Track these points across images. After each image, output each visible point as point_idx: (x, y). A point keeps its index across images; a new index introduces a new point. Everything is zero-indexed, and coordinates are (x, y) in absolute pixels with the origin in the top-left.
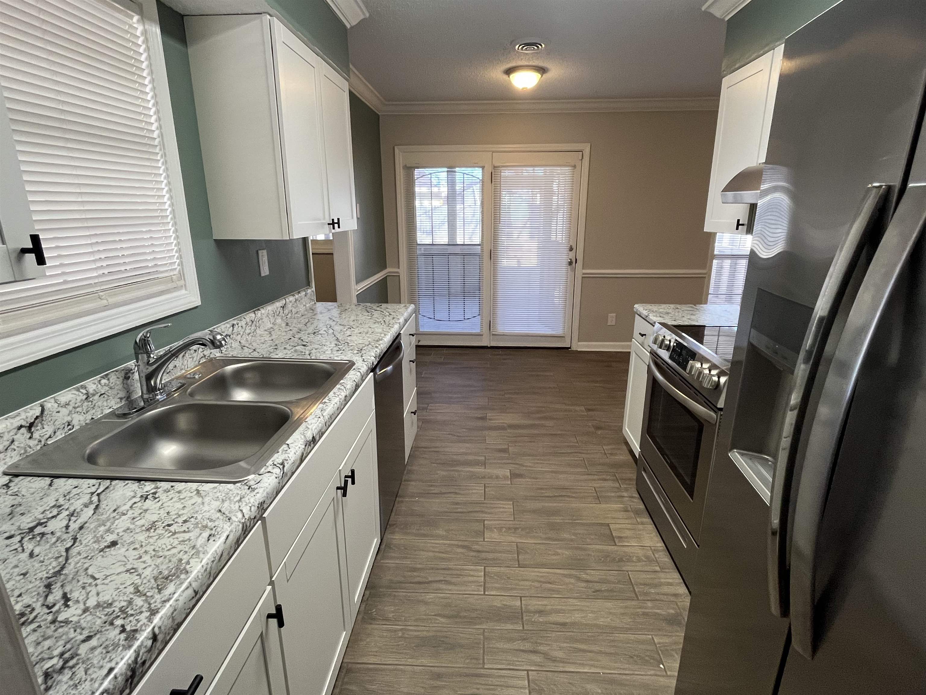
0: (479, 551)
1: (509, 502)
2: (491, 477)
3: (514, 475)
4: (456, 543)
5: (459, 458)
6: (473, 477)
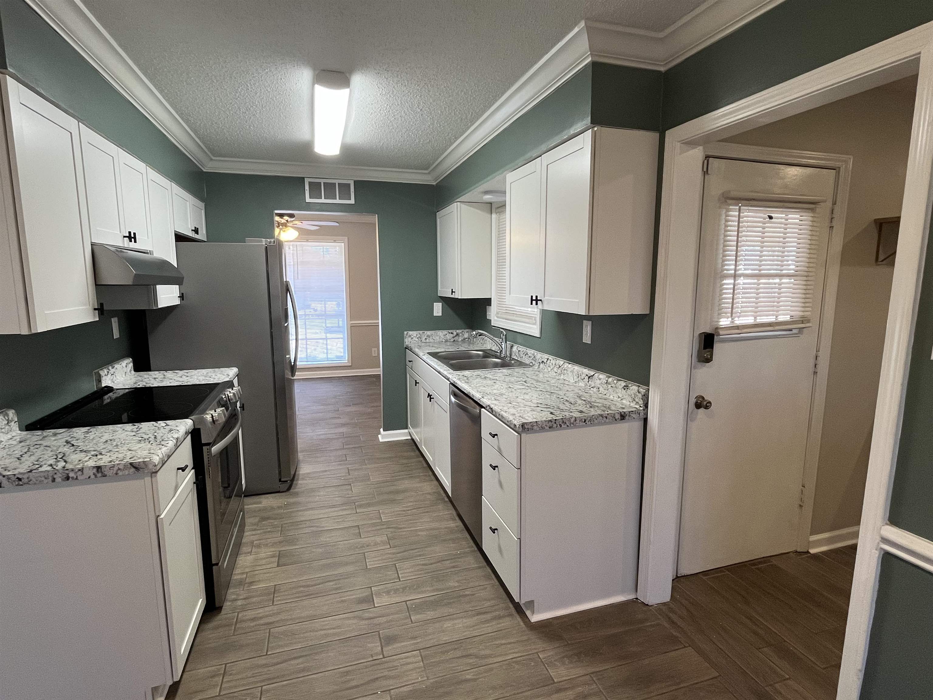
0: (389, 528)
1: (371, 567)
2: (396, 591)
3: (369, 600)
4: (406, 530)
5: (446, 610)
6: (415, 587)
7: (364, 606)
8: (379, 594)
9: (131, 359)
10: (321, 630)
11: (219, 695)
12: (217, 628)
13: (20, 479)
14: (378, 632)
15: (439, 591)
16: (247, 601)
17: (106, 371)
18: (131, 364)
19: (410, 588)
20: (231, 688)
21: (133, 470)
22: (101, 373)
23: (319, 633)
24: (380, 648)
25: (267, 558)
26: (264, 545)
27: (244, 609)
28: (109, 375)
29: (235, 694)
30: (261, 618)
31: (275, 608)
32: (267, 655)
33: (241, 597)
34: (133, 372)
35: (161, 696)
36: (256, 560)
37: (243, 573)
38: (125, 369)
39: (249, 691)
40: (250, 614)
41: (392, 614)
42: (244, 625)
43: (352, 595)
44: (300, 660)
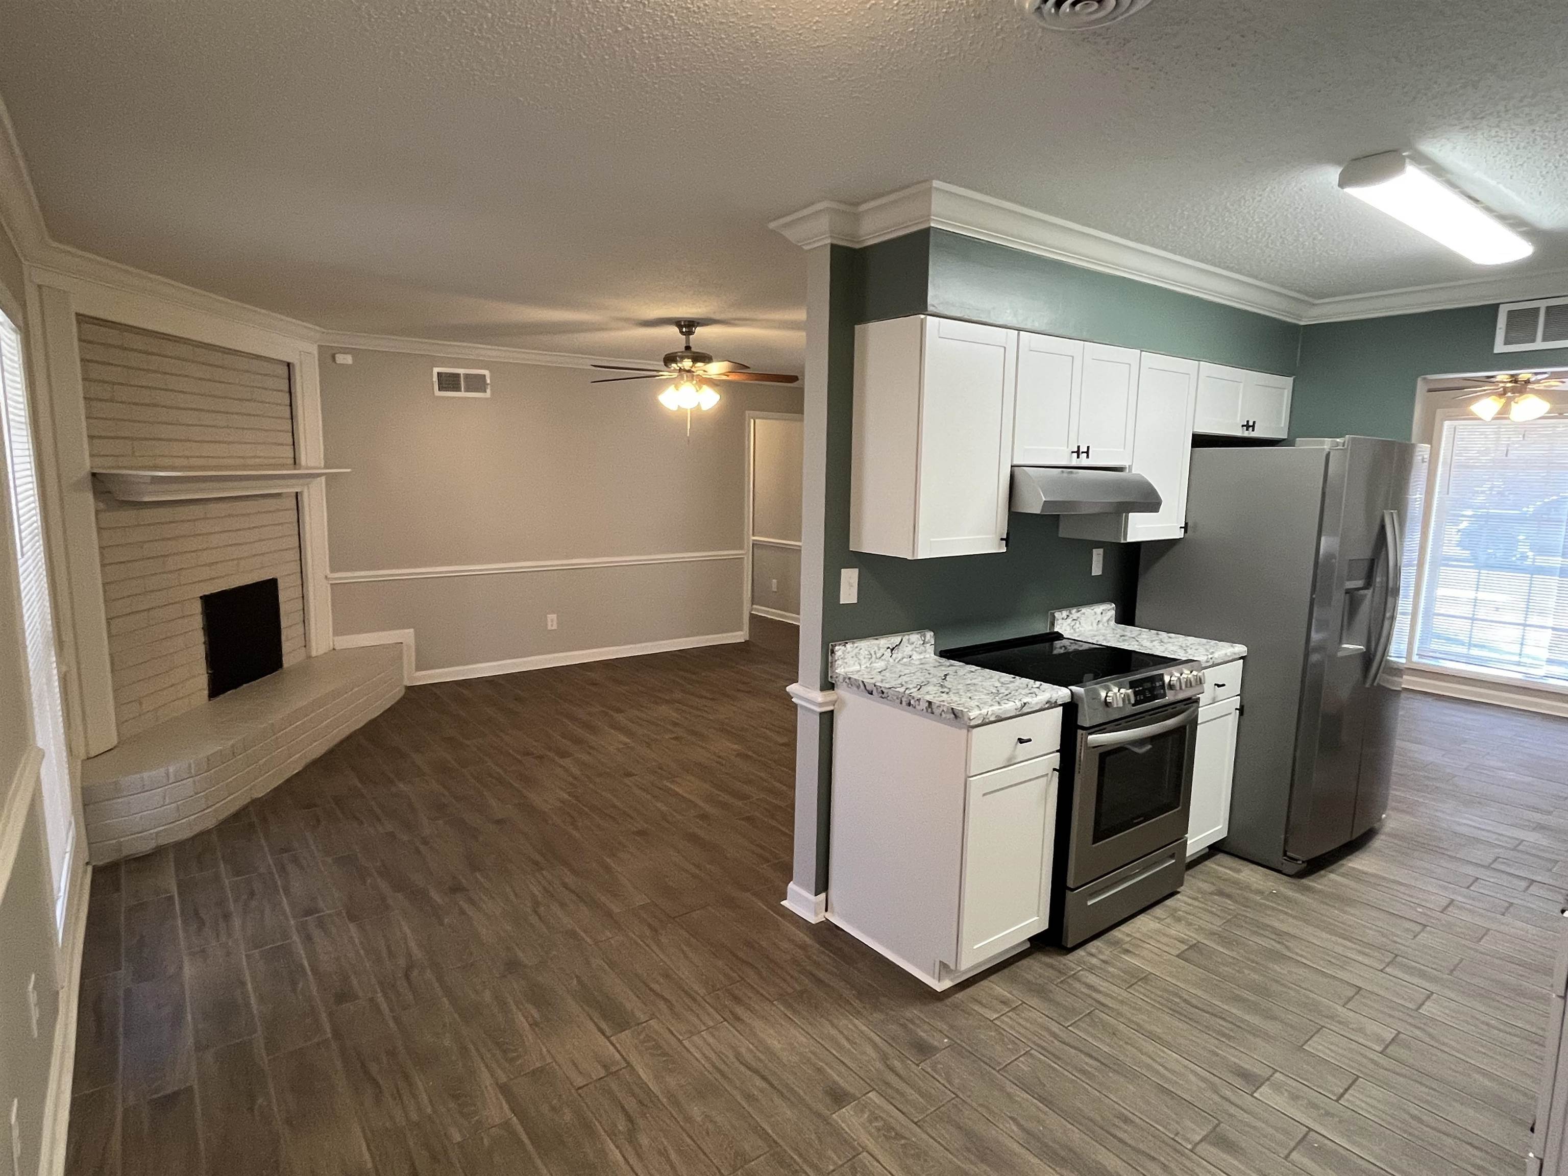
3: (1253, 1081)
7: (1238, 1082)
8: (1278, 1088)
9: (1114, 605)
10: (1150, 1057)
11: (992, 1021)
12: (1052, 966)
13: (883, 693)
14: (1220, 1122)
15: (1391, 1167)
16: (1103, 966)
17: (1065, 613)
18: (1113, 612)
19: (1340, 1122)
20: (1007, 1024)
21: (953, 716)
22: (1057, 615)
23: (1143, 1057)
24: (1198, 1138)
25: (1176, 939)
26: (1187, 922)
27: (1091, 969)
28: (1069, 620)
29: (1004, 1033)
30: (1100, 992)
31: (1125, 994)
32: (1066, 1028)
33: (1101, 957)
34: (1113, 623)
35: (952, 980)
36: (1159, 931)
37: (1128, 935)
38: (1099, 617)
39: (1017, 1041)
40: (1092, 979)
41: (1266, 1122)
42: (1077, 985)
43: (1234, 1056)
44: (1091, 1062)
